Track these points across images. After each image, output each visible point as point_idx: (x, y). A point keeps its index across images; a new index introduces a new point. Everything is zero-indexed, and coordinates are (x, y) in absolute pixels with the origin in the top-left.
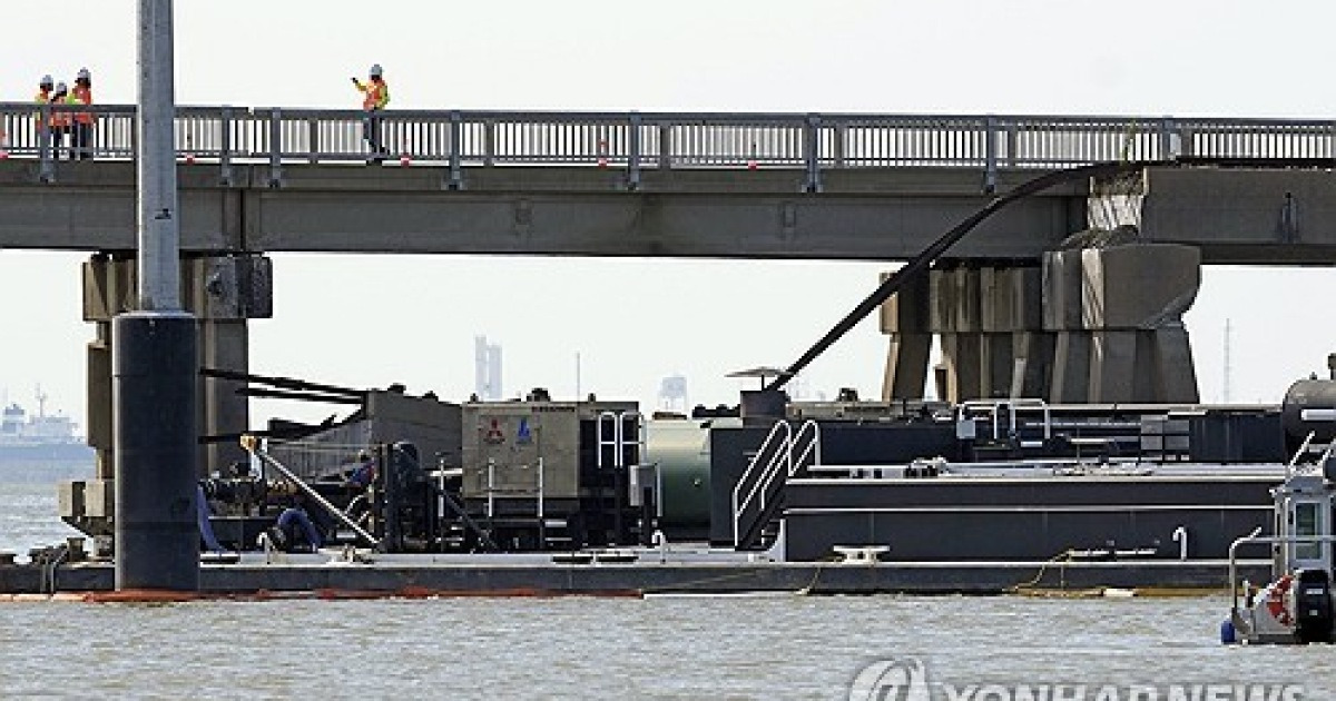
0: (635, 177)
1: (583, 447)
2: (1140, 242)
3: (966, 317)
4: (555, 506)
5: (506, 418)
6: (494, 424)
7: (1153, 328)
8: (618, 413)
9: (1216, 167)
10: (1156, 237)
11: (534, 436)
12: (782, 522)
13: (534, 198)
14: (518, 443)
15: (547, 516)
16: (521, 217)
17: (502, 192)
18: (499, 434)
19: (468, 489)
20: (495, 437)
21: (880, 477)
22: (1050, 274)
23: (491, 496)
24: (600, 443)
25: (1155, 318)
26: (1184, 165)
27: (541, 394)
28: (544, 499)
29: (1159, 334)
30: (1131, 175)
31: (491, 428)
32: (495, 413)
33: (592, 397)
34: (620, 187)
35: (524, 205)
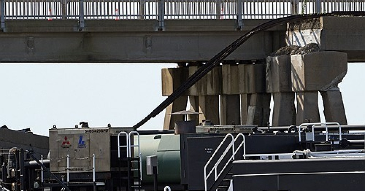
0: (82, 25)
1: (112, 148)
2: (320, 51)
3: (212, 88)
4: (100, 176)
5: (72, 136)
6: (66, 139)
7: (326, 91)
8: (128, 132)
9: (352, 16)
10: (327, 49)
11: (87, 144)
12: (231, 181)
13: (34, 35)
14: (79, 147)
15: (97, 180)
16: (29, 44)
17: (21, 33)
18: (68, 143)
19: (53, 169)
20: (66, 144)
21: (271, 159)
22: (270, 67)
23: (68, 172)
24: (119, 146)
25: (327, 85)
26: (335, 15)
27: (85, 125)
28: (96, 173)
29: (328, 93)
30: (312, 21)
31: (65, 141)
32: (66, 133)
33: (109, 125)
34: (75, 30)
35: (31, 39)
